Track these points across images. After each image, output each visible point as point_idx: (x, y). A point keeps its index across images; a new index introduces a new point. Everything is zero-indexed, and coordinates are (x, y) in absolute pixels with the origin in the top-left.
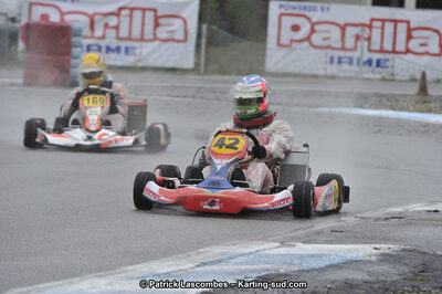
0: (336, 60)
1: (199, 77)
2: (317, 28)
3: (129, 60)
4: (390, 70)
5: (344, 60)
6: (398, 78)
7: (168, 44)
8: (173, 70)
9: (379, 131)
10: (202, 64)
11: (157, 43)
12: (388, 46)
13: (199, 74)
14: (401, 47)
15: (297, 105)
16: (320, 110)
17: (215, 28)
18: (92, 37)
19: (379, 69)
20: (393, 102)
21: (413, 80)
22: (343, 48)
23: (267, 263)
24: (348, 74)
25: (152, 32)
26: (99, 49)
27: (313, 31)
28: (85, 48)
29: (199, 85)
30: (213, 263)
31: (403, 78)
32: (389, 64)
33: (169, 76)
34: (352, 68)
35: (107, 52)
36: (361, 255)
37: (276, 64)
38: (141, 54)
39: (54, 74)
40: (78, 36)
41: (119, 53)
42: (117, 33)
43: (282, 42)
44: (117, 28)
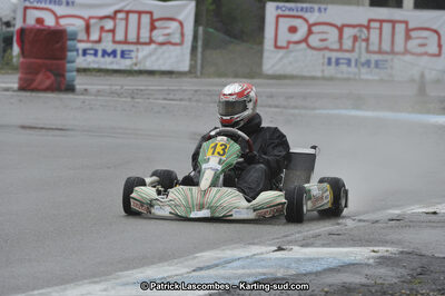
0: (333, 60)
1: (195, 80)
2: (314, 29)
3: (125, 64)
4: (388, 71)
5: (342, 61)
6: (397, 79)
7: (165, 47)
8: (170, 73)
10: (199, 66)
11: (153, 46)
12: (386, 46)
13: (196, 77)
15: (295, 108)
16: (318, 112)
17: (211, 30)
18: (88, 41)
19: (377, 70)
21: (412, 80)
22: (341, 50)
23: (264, 267)
24: (345, 76)
25: (148, 35)
26: (96, 54)
27: (310, 32)
28: (80, 52)
29: (196, 88)
30: (208, 268)
31: (401, 79)
32: (387, 65)
33: (166, 79)
34: (350, 69)
35: (103, 56)
36: (359, 257)
37: (273, 66)
38: (137, 57)
39: (48, 78)
40: (73, 39)
41: (115, 56)
42: (114, 36)
43: (279, 44)
44: (113, 31)
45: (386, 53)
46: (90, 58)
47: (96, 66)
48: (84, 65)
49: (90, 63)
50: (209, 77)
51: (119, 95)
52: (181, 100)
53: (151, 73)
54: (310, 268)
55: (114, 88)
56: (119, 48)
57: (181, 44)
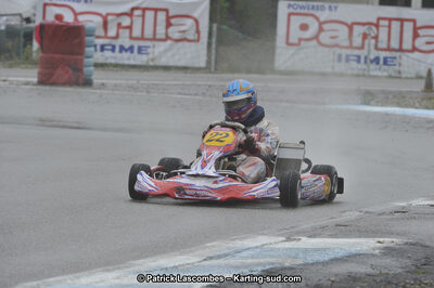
0: (344, 57)
1: (210, 75)
2: (325, 27)
3: (141, 59)
4: (397, 68)
5: (351, 58)
6: (404, 75)
7: (180, 44)
8: (185, 69)
9: (386, 127)
10: (213, 62)
11: (169, 42)
13: (210, 72)
14: (407, 45)
15: (305, 103)
16: (327, 107)
17: (225, 27)
18: (106, 37)
19: (386, 67)
20: (400, 99)
21: (419, 77)
22: (351, 47)
23: (273, 257)
24: (355, 72)
25: (163, 31)
26: (113, 50)
27: (321, 30)
28: (98, 47)
29: (210, 83)
30: (219, 257)
31: (409, 76)
32: (395, 62)
33: (180, 75)
34: (360, 66)
35: (121, 51)
36: (365, 248)
37: (285, 62)
38: (153, 53)
39: (67, 72)
40: (91, 35)
41: (132, 52)
42: (131, 32)
43: (291, 41)
44: (130, 28)
45: (394, 50)
46: (108, 54)
47: (113, 61)
48: (101, 60)
49: (107, 58)
50: (223, 73)
51: (135, 89)
52: (195, 95)
53: (166, 68)
54: (317, 258)
55: (130, 82)
56: (136, 44)
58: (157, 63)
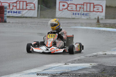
0: (74, 14)
3: (19, 15)
4: (89, 16)
5: (77, 14)
7: (30, 11)
8: (31, 17)
9: (87, 33)
10: (39, 16)
11: (27, 10)
13: (38, 18)
14: (92, 10)
15: (65, 26)
16: (71, 27)
17: (42, 6)
18: (9, 9)
19: (86, 16)
20: (91, 25)
21: (96, 19)
22: (76, 11)
24: (78, 18)
26: (12, 12)
27: (68, 6)
28: (8, 12)
29: (39, 21)
30: (47, 69)
31: (92, 18)
33: (30, 19)
34: (79, 16)
35: (14, 13)
36: (87, 66)
37: (59, 15)
38: (23, 13)
40: (6, 9)
41: (17, 13)
42: (16, 8)
43: (60, 9)
44: (16, 6)
45: (88, 11)
46: (10, 14)
47: (12, 16)
48: (9, 15)
49: (10, 15)
50: (42, 18)
51: (18, 23)
52: (35, 24)
53: (26, 17)
54: (74, 69)
55: (17, 21)
56: (18, 11)
57: (35, 10)
58: (24, 16)
